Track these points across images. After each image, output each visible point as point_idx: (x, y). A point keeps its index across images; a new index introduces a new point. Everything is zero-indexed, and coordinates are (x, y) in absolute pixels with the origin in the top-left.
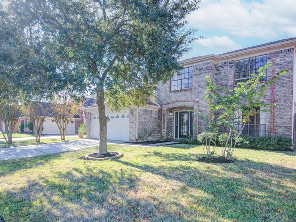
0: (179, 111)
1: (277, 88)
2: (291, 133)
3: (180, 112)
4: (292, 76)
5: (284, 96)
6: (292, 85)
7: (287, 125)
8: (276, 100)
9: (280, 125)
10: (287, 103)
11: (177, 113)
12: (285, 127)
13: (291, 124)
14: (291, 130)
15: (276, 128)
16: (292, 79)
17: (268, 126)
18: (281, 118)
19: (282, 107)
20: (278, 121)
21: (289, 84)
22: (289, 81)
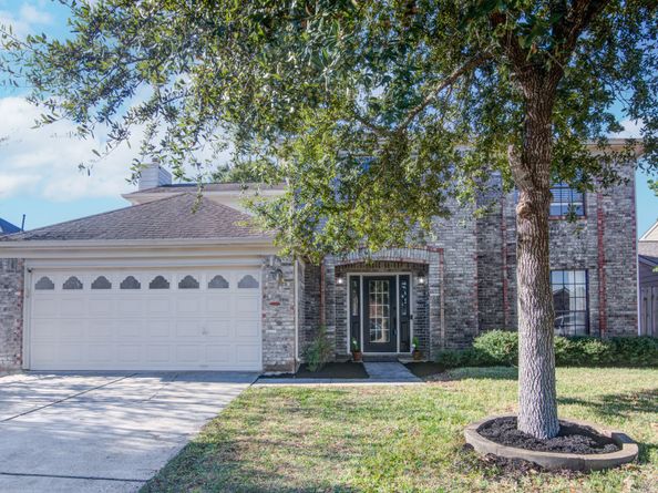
0: (361, 274)
1: (607, 234)
2: (636, 328)
3: (364, 277)
4: (634, 212)
5: (621, 252)
6: (634, 230)
7: (628, 313)
8: (606, 258)
9: (618, 313)
10: (627, 267)
11: (356, 279)
12: (627, 316)
13: (636, 310)
14: (636, 321)
15: (611, 319)
16: (634, 218)
17: (595, 315)
18: (618, 297)
19: (618, 274)
20: (613, 304)
21: (630, 227)
22: (629, 221)
